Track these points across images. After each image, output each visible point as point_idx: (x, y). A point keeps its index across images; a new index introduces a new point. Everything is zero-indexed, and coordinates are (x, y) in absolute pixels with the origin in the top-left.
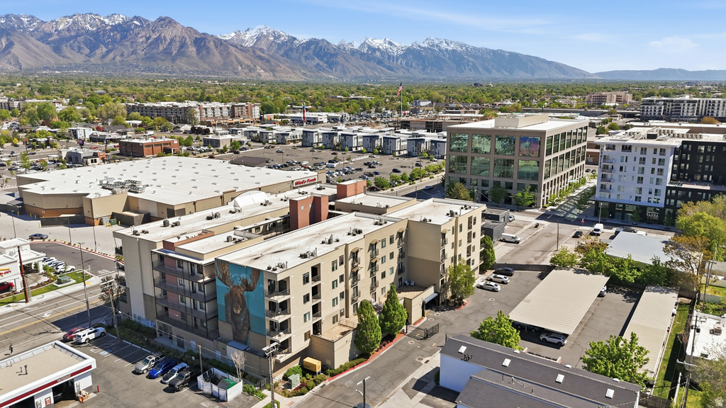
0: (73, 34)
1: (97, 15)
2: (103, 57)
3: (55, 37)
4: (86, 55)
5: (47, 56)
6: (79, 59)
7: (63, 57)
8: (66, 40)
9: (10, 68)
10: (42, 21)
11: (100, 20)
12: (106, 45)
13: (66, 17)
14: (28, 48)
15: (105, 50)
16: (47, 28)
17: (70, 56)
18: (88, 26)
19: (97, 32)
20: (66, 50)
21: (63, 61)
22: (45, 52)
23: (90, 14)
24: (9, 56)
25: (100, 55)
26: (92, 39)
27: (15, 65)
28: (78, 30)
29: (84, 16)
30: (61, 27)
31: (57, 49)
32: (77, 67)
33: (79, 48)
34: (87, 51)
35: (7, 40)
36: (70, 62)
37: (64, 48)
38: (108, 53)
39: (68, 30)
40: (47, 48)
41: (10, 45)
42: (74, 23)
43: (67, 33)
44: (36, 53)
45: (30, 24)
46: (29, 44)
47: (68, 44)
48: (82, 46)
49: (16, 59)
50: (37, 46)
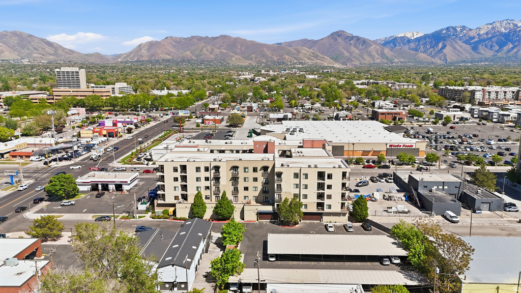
0: (489, 36)
1: (512, 20)
2: (509, 51)
3: (476, 39)
4: (496, 51)
5: (466, 52)
6: (489, 54)
7: (478, 53)
8: (484, 40)
9: (439, 62)
10: (470, 29)
11: (513, 24)
12: (513, 43)
13: (488, 24)
14: (455, 48)
15: (511, 46)
16: (472, 34)
17: (483, 52)
18: (503, 29)
19: (509, 33)
20: (481, 49)
21: (477, 56)
22: (466, 50)
23: (507, 20)
24: (441, 54)
25: (506, 50)
26: (503, 38)
27: (443, 61)
28: (494, 33)
29: (501, 22)
30: (482, 32)
31: (475, 48)
32: (486, 60)
33: (492, 46)
34: (497, 48)
35: (443, 43)
36: (482, 56)
37: (480, 47)
38: (513, 48)
39: (487, 34)
40: (468, 47)
41: (444, 47)
42: (493, 28)
43: (486, 36)
44: (459, 51)
45: (461, 32)
46: (457, 46)
47: (484, 44)
48: (495, 44)
49: (445, 56)
50: (461, 47)
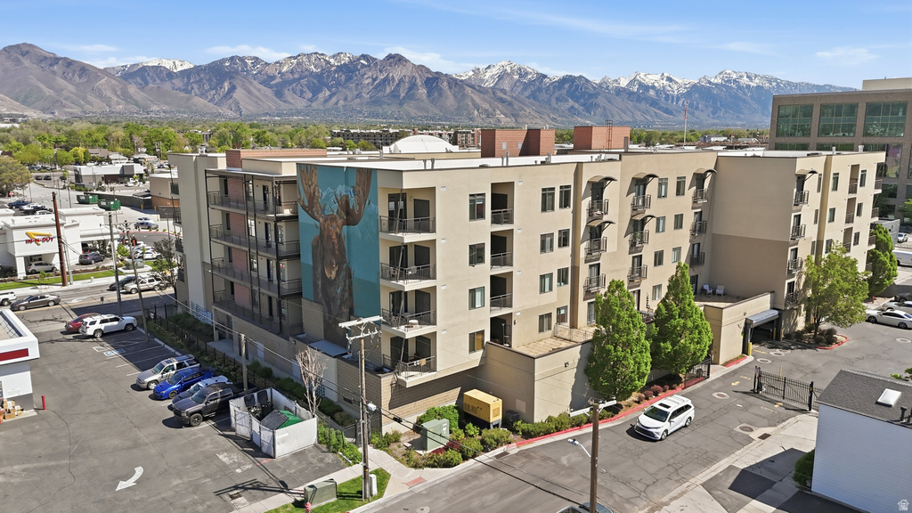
0: (296, 76)
1: (322, 54)
2: (326, 101)
3: (278, 80)
4: (308, 100)
5: (269, 101)
6: (300, 104)
7: (285, 102)
8: (290, 82)
9: (230, 114)
10: (266, 63)
11: (325, 60)
12: (329, 89)
13: (290, 57)
14: (250, 92)
15: (328, 93)
16: (270, 71)
17: (292, 101)
18: (313, 67)
19: (322, 74)
20: (288, 94)
21: (284, 106)
22: (266, 96)
23: (316, 53)
24: (231, 101)
25: (323, 100)
26: (315, 81)
27: (235, 111)
28: (302, 72)
29: (309, 56)
30: (285, 69)
31: (279, 94)
32: (298, 113)
33: (302, 92)
34: (309, 95)
35: (230, 83)
36: (291, 107)
37: (286, 92)
38: (331, 96)
39: (292, 72)
40: (269, 92)
41: (232, 89)
42: (298, 64)
43: (290, 76)
44: (257, 97)
45: (254, 67)
46: (251, 88)
47: (290, 88)
48: (305, 89)
49: (237, 104)
50: (259, 90)
